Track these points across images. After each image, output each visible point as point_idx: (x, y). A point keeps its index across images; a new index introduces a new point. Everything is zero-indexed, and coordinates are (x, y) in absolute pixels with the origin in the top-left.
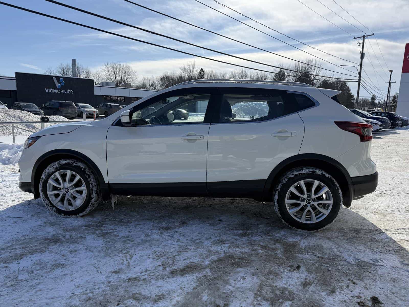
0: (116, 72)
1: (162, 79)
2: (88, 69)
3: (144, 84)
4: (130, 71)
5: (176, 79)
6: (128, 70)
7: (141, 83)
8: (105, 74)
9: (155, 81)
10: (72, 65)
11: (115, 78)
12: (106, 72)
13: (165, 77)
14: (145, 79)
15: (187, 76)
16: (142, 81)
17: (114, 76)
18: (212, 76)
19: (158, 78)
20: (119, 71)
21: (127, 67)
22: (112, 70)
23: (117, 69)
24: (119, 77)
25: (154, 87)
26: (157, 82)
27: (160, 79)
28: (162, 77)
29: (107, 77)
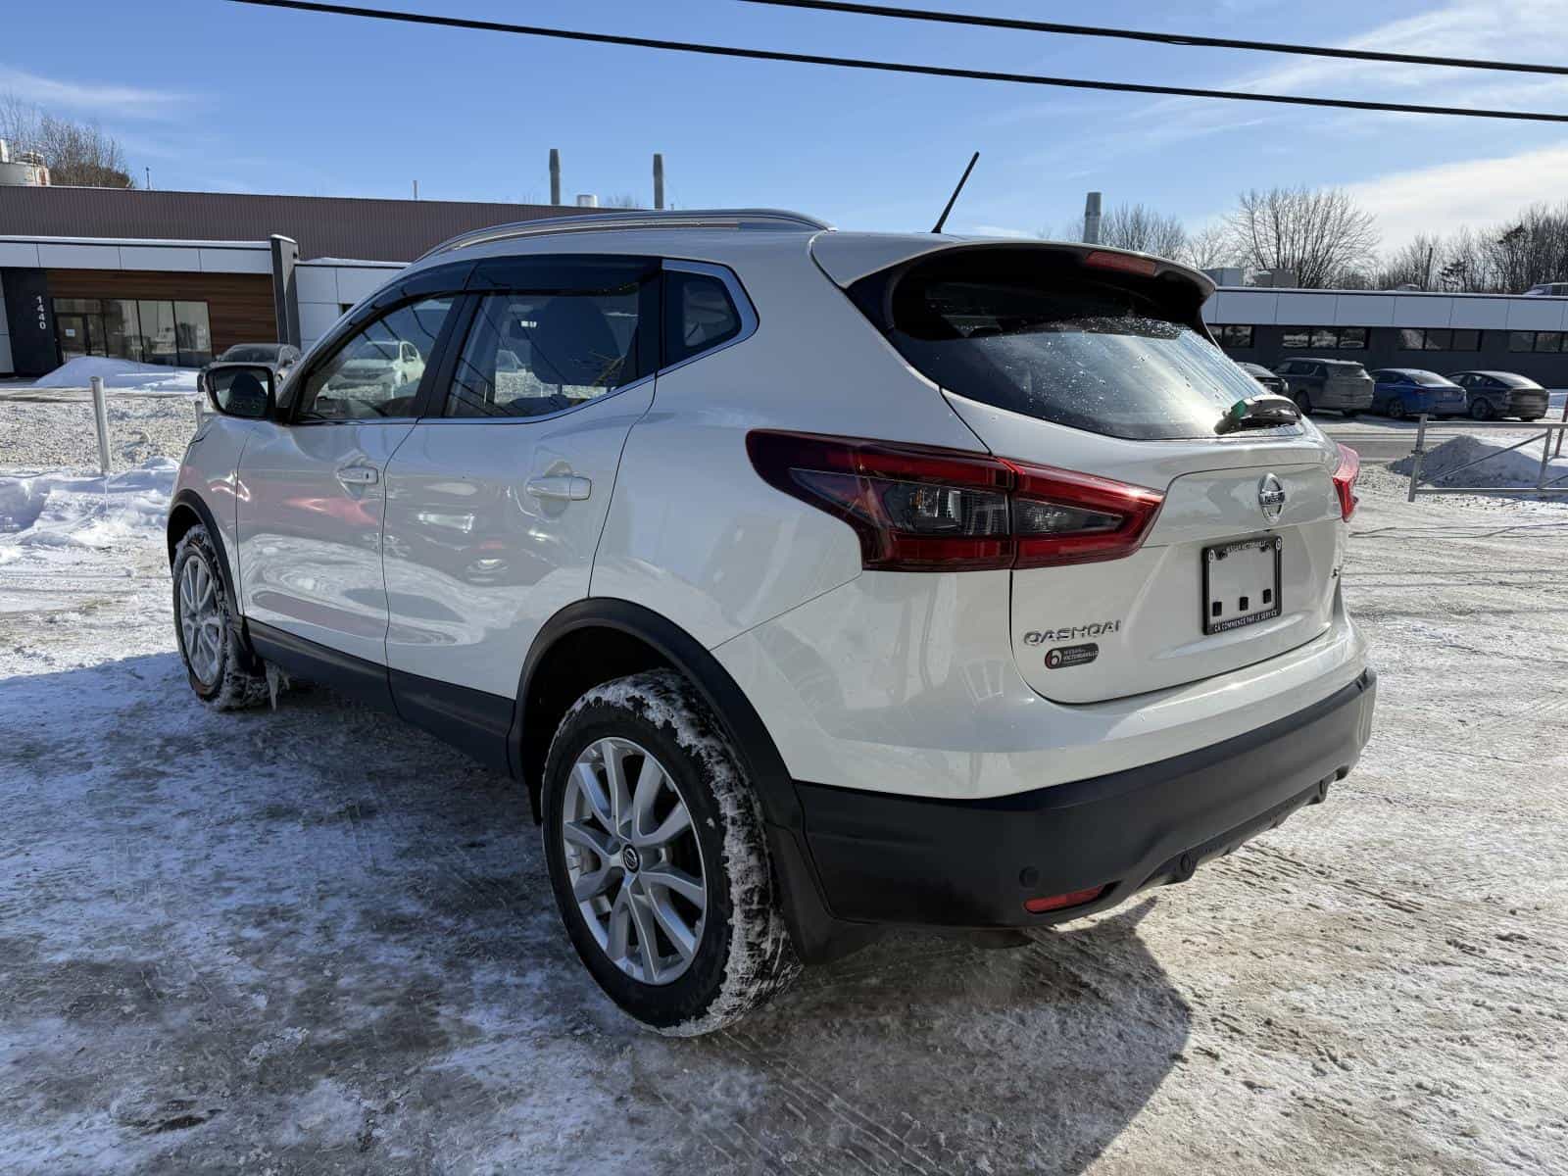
0: (1282, 228)
1: (1513, 236)
2: (1176, 223)
6: (1339, 211)
8: (1236, 236)
9: (1475, 247)
10: (1087, 214)
11: (1274, 249)
12: (1241, 228)
13: (1529, 227)
16: (1408, 252)
17: (1274, 241)
19: (1490, 234)
23: (1291, 215)
24: (1292, 244)
25: (1464, 279)
26: (1480, 255)
27: (1501, 238)
28: (1514, 228)
29: (1245, 248)
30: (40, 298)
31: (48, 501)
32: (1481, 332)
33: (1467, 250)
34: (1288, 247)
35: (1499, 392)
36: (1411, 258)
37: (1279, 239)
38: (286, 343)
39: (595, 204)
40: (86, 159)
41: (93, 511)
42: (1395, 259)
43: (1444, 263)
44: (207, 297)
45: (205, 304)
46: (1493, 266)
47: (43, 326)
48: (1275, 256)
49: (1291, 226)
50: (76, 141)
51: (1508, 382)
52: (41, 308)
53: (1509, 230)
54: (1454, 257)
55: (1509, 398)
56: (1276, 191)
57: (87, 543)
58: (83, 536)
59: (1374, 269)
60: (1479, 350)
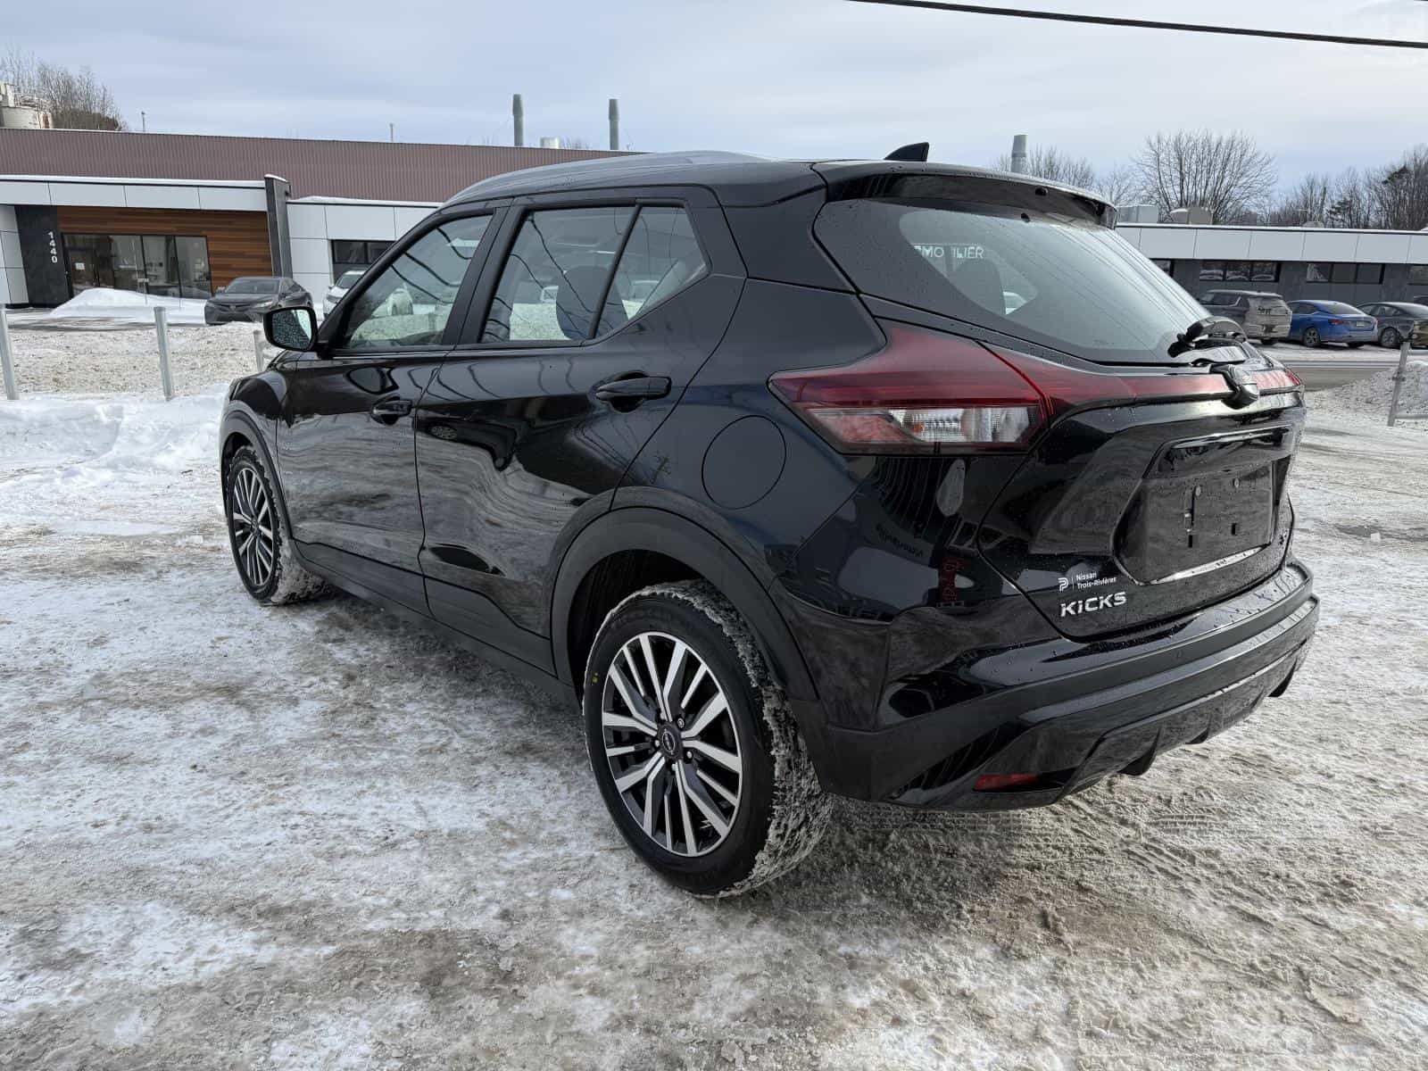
0: (1185, 169)
1: (1397, 176)
2: (1086, 166)
4: (1245, 158)
6: (1239, 153)
9: (1361, 187)
10: (1014, 155)
11: (1178, 189)
12: (1147, 169)
13: (1412, 168)
14: (1312, 185)
16: (1299, 191)
19: (1374, 175)
20: (1200, 161)
21: (1236, 143)
22: (1175, 161)
23: (1194, 156)
24: (1195, 184)
25: (1350, 216)
26: (1365, 194)
27: (1385, 179)
28: (1397, 169)
29: (1150, 187)
30: (51, 234)
31: (122, 426)
32: (1384, 265)
33: (1353, 192)
34: (1190, 187)
35: (1408, 321)
36: (1301, 198)
37: (1182, 180)
38: (280, 275)
39: (556, 145)
40: (79, 106)
41: (166, 434)
42: (1287, 199)
43: (1332, 201)
44: (204, 233)
45: (204, 239)
46: (1377, 205)
47: (55, 260)
48: (1179, 195)
49: (1194, 167)
50: (70, 88)
51: (1415, 311)
52: (52, 243)
53: (1393, 171)
54: (1341, 196)
55: (1417, 327)
56: (1181, 133)
57: (169, 467)
58: (162, 459)
59: (1267, 208)
60: (1381, 282)
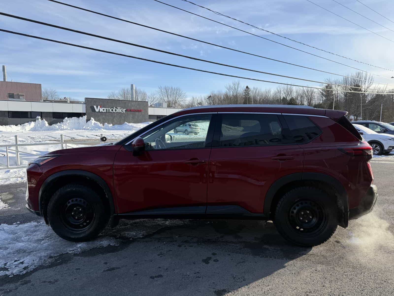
0: (168, 94)
1: (209, 97)
3: (193, 103)
4: (180, 92)
5: (222, 97)
7: (190, 102)
8: (159, 95)
9: (203, 99)
10: (131, 89)
13: (212, 96)
14: (193, 98)
15: (231, 93)
17: (167, 97)
18: (257, 92)
19: (205, 97)
20: (171, 92)
21: (178, 88)
22: (165, 92)
29: (161, 98)
48: (167, 100)
